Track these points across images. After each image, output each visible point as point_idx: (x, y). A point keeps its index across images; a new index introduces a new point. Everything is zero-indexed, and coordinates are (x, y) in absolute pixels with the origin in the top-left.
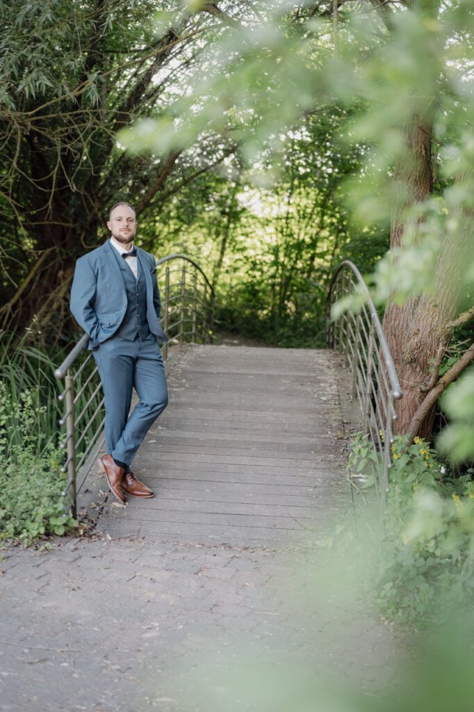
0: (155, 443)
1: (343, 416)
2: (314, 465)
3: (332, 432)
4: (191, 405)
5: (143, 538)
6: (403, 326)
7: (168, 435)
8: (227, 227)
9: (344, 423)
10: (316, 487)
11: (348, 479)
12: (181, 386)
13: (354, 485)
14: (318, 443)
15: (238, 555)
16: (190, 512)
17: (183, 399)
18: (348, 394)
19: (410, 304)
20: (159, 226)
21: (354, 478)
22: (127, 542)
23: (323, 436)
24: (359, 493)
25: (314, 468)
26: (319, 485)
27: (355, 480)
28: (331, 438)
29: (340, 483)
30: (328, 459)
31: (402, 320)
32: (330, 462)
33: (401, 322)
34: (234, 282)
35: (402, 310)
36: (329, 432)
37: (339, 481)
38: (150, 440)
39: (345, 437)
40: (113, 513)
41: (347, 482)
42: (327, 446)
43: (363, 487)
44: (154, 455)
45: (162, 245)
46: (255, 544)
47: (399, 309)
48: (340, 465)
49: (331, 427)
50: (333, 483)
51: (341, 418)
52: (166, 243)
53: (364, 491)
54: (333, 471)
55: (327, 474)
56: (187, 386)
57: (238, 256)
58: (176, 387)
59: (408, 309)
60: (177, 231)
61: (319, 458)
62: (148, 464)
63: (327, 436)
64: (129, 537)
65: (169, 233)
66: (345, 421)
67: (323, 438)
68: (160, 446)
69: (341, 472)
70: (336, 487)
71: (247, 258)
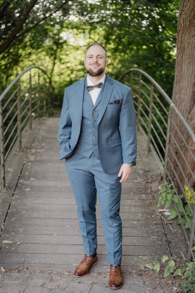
0: (30, 191)
1: (144, 166)
2: (134, 204)
3: (140, 178)
4: (50, 161)
5: (27, 269)
6: (184, 110)
7: (37, 184)
8: (56, 51)
9: (146, 171)
10: (138, 220)
11: (158, 213)
12: (43, 148)
13: (162, 217)
14: (134, 186)
15: (96, 282)
16: (57, 244)
17: (45, 157)
18: (144, 150)
19: (188, 97)
20: (20, 51)
21: (161, 212)
22: (16, 274)
23: (135, 181)
24: (167, 224)
25: (135, 206)
26: (140, 218)
27: (162, 213)
28: (141, 183)
29: (153, 216)
30: (142, 198)
31: (183, 106)
32: (143, 200)
33: (183, 108)
34: (62, 80)
35: (184, 100)
36: (139, 178)
37: (152, 215)
38: (26, 188)
39: (150, 182)
40: (5, 248)
41: (158, 215)
42: (139, 188)
43: (169, 219)
44: (29, 200)
45: (22, 61)
46: (105, 269)
47: (182, 99)
48: (150, 203)
49: (139, 174)
50: (149, 217)
51: (143, 168)
52: (24, 59)
53: (170, 222)
54: (147, 207)
55: (143, 210)
56: (46, 147)
57: (63, 66)
58: (40, 149)
59: (187, 99)
60: (30, 54)
61: (137, 198)
62: (26, 207)
63: (138, 181)
64: (17, 269)
65: (26, 55)
66: (147, 170)
67: (136, 182)
68: (33, 193)
69: (152, 208)
70: (151, 220)
71: (68, 68)
